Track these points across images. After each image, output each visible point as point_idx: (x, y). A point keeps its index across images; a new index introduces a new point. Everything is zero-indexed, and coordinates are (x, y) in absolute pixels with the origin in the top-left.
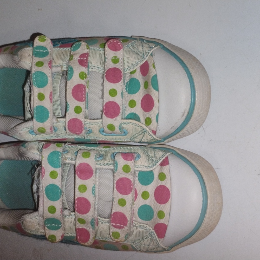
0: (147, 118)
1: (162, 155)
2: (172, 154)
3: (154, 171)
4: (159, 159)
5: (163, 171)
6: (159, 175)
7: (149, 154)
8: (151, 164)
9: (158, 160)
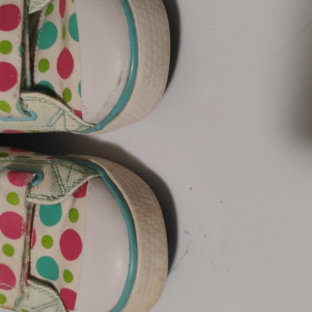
0: (65, 89)
1: (78, 179)
2: (97, 177)
3: (62, 205)
4: (73, 184)
5: (76, 207)
6: (70, 212)
7: (61, 175)
8: (58, 192)
9: (71, 187)
